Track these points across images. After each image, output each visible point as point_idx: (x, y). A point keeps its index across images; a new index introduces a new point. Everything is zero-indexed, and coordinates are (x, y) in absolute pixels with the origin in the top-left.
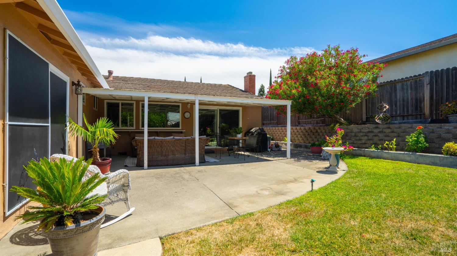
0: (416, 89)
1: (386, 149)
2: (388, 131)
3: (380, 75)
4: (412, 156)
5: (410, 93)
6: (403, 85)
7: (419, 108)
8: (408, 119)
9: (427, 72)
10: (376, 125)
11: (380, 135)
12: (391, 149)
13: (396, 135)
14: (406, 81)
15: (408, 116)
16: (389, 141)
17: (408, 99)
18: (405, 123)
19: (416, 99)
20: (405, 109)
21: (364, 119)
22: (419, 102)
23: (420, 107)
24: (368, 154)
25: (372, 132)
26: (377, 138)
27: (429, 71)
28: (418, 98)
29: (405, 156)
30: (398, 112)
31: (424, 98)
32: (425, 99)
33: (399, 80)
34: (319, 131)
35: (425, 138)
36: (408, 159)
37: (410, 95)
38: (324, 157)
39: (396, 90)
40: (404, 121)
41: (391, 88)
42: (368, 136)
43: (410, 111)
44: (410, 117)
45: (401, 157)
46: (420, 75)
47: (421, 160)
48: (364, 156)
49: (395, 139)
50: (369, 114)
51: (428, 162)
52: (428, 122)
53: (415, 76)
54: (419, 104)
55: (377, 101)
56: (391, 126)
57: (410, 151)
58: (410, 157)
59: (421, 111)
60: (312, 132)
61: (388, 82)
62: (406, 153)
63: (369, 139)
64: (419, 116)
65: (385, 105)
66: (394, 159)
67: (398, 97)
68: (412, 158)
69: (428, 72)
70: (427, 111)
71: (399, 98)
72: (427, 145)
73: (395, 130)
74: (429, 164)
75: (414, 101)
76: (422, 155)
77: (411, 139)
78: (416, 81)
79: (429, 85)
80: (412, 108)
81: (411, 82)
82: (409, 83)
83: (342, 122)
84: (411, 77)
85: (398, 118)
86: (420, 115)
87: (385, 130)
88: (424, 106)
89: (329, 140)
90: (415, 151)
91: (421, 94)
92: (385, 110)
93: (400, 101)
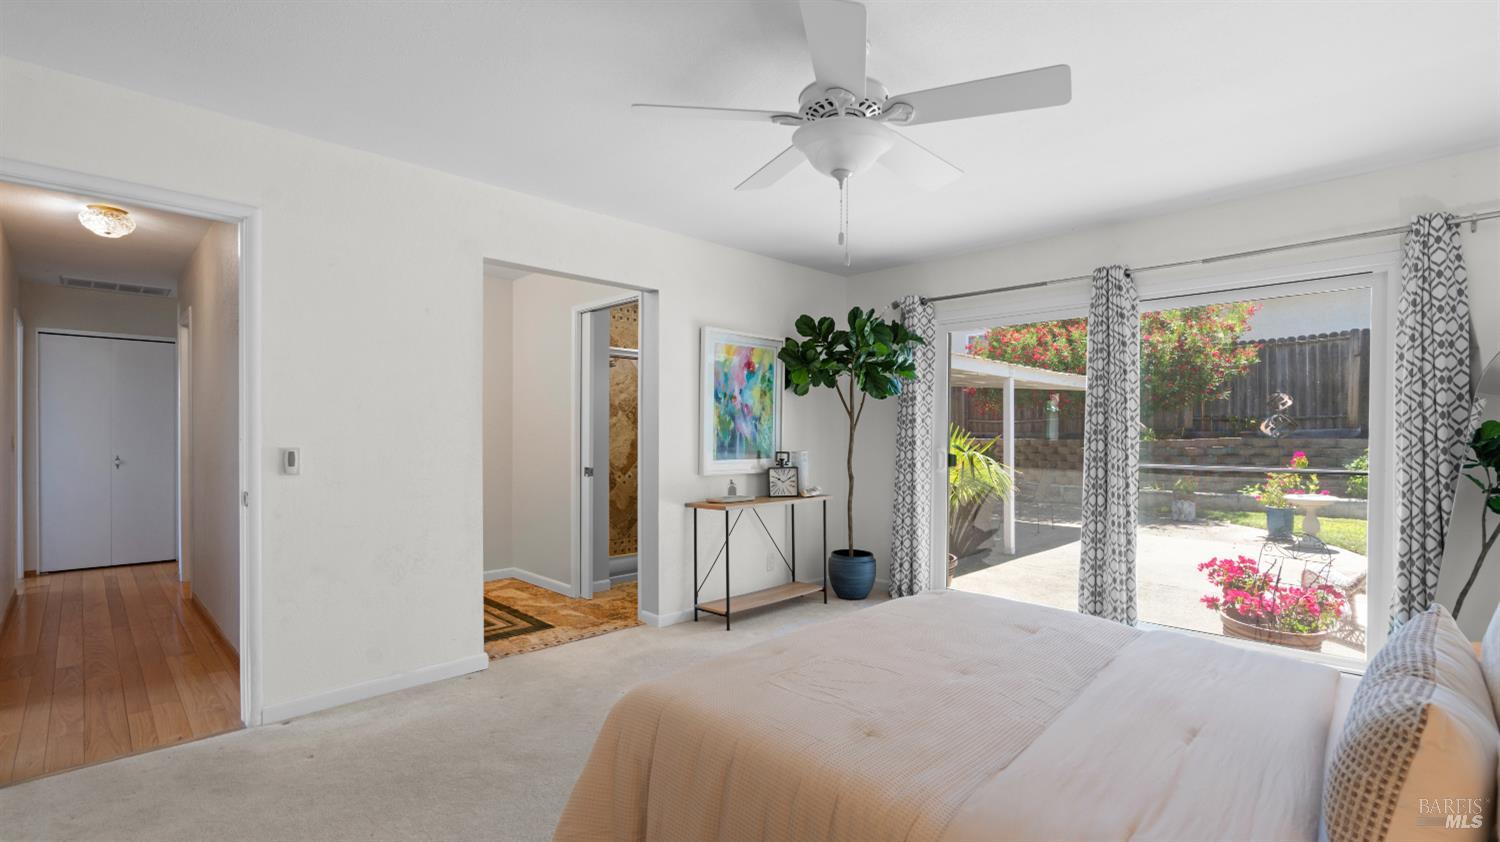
0: (1324, 362)
5: (1310, 369)
7: (1331, 404)
9: (1355, 331)
14: (1302, 344)
17: (1303, 383)
18: (1309, 435)
19: (1324, 386)
21: (1189, 424)
22: (1331, 392)
23: (1333, 403)
25: (1237, 455)
27: (1361, 328)
28: (1330, 383)
31: (1344, 385)
32: (1350, 386)
33: (1282, 339)
37: (1308, 374)
39: (1271, 363)
41: (1261, 358)
43: (1308, 409)
46: (1335, 334)
50: (1202, 413)
52: (1356, 434)
53: (1323, 336)
54: (1330, 395)
59: (1336, 412)
64: (1331, 422)
65: (1286, 399)
69: (1357, 330)
70: (1351, 410)
71: (1282, 381)
75: (1319, 389)
78: (1325, 347)
79: (1358, 359)
80: (1314, 404)
81: (1313, 348)
82: (1307, 349)
84: (1313, 337)
86: (1334, 419)
91: (1339, 377)
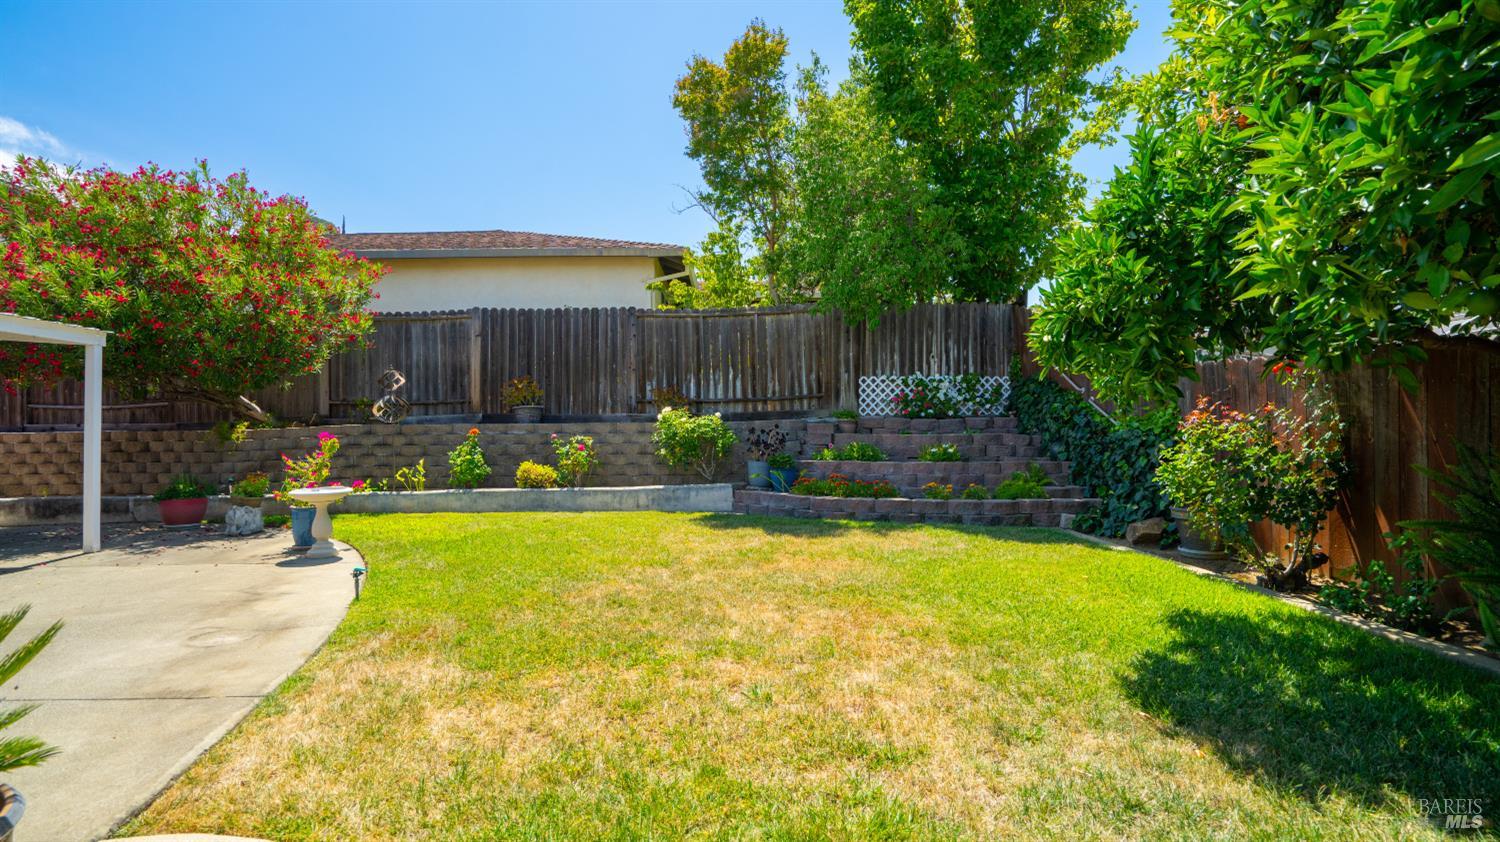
0: (454, 344)
1: (400, 487)
2: (399, 441)
3: (374, 293)
4: (465, 497)
5: (441, 350)
6: (425, 328)
7: (459, 387)
8: (436, 413)
9: (476, 309)
10: (366, 427)
11: (380, 453)
12: (414, 488)
13: (418, 450)
14: (434, 320)
15: (437, 404)
16: (410, 466)
17: (436, 364)
18: (431, 421)
19: (454, 367)
20: (431, 389)
21: (324, 410)
22: (459, 373)
23: (461, 386)
24: (357, 506)
25: (358, 445)
26: (372, 461)
27: (481, 307)
28: (458, 366)
29: (451, 498)
30: (415, 395)
31: (469, 366)
32: (473, 368)
33: (416, 314)
34: (154, 446)
35: (483, 455)
36: (457, 504)
37: (440, 354)
38: (238, 528)
39: (408, 340)
40: (428, 417)
41: (398, 333)
42: (347, 458)
43: (440, 392)
44: (440, 408)
45: (441, 501)
46: (461, 312)
47: (482, 503)
48: (348, 512)
49: (421, 462)
50: (338, 396)
51: (495, 506)
52: (481, 420)
53: (452, 313)
54: (458, 379)
55: (360, 361)
56: (405, 428)
57: (458, 487)
58: (461, 500)
60: (121, 451)
61: (389, 314)
62: (452, 491)
63: (350, 467)
64: (459, 406)
65: (398, 376)
66: (429, 508)
67: (415, 357)
68: (463, 502)
69: (478, 308)
70: (475, 395)
71: (417, 360)
72: (489, 469)
73: (416, 439)
74: (496, 511)
75: (449, 371)
76: (484, 493)
77: (458, 458)
78: (453, 325)
79: (479, 339)
80: (445, 388)
81: (443, 326)
82: (439, 325)
83: (259, 418)
84: (443, 313)
85: (415, 408)
86: (462, 403)
87: (389, 440)
88: (470, 383)
89: (294, 469)
90: (468, 486)
91: (465, 359)
92: (395, 387)
93: (418, 367)
